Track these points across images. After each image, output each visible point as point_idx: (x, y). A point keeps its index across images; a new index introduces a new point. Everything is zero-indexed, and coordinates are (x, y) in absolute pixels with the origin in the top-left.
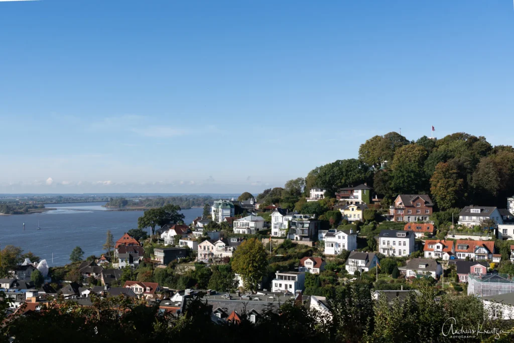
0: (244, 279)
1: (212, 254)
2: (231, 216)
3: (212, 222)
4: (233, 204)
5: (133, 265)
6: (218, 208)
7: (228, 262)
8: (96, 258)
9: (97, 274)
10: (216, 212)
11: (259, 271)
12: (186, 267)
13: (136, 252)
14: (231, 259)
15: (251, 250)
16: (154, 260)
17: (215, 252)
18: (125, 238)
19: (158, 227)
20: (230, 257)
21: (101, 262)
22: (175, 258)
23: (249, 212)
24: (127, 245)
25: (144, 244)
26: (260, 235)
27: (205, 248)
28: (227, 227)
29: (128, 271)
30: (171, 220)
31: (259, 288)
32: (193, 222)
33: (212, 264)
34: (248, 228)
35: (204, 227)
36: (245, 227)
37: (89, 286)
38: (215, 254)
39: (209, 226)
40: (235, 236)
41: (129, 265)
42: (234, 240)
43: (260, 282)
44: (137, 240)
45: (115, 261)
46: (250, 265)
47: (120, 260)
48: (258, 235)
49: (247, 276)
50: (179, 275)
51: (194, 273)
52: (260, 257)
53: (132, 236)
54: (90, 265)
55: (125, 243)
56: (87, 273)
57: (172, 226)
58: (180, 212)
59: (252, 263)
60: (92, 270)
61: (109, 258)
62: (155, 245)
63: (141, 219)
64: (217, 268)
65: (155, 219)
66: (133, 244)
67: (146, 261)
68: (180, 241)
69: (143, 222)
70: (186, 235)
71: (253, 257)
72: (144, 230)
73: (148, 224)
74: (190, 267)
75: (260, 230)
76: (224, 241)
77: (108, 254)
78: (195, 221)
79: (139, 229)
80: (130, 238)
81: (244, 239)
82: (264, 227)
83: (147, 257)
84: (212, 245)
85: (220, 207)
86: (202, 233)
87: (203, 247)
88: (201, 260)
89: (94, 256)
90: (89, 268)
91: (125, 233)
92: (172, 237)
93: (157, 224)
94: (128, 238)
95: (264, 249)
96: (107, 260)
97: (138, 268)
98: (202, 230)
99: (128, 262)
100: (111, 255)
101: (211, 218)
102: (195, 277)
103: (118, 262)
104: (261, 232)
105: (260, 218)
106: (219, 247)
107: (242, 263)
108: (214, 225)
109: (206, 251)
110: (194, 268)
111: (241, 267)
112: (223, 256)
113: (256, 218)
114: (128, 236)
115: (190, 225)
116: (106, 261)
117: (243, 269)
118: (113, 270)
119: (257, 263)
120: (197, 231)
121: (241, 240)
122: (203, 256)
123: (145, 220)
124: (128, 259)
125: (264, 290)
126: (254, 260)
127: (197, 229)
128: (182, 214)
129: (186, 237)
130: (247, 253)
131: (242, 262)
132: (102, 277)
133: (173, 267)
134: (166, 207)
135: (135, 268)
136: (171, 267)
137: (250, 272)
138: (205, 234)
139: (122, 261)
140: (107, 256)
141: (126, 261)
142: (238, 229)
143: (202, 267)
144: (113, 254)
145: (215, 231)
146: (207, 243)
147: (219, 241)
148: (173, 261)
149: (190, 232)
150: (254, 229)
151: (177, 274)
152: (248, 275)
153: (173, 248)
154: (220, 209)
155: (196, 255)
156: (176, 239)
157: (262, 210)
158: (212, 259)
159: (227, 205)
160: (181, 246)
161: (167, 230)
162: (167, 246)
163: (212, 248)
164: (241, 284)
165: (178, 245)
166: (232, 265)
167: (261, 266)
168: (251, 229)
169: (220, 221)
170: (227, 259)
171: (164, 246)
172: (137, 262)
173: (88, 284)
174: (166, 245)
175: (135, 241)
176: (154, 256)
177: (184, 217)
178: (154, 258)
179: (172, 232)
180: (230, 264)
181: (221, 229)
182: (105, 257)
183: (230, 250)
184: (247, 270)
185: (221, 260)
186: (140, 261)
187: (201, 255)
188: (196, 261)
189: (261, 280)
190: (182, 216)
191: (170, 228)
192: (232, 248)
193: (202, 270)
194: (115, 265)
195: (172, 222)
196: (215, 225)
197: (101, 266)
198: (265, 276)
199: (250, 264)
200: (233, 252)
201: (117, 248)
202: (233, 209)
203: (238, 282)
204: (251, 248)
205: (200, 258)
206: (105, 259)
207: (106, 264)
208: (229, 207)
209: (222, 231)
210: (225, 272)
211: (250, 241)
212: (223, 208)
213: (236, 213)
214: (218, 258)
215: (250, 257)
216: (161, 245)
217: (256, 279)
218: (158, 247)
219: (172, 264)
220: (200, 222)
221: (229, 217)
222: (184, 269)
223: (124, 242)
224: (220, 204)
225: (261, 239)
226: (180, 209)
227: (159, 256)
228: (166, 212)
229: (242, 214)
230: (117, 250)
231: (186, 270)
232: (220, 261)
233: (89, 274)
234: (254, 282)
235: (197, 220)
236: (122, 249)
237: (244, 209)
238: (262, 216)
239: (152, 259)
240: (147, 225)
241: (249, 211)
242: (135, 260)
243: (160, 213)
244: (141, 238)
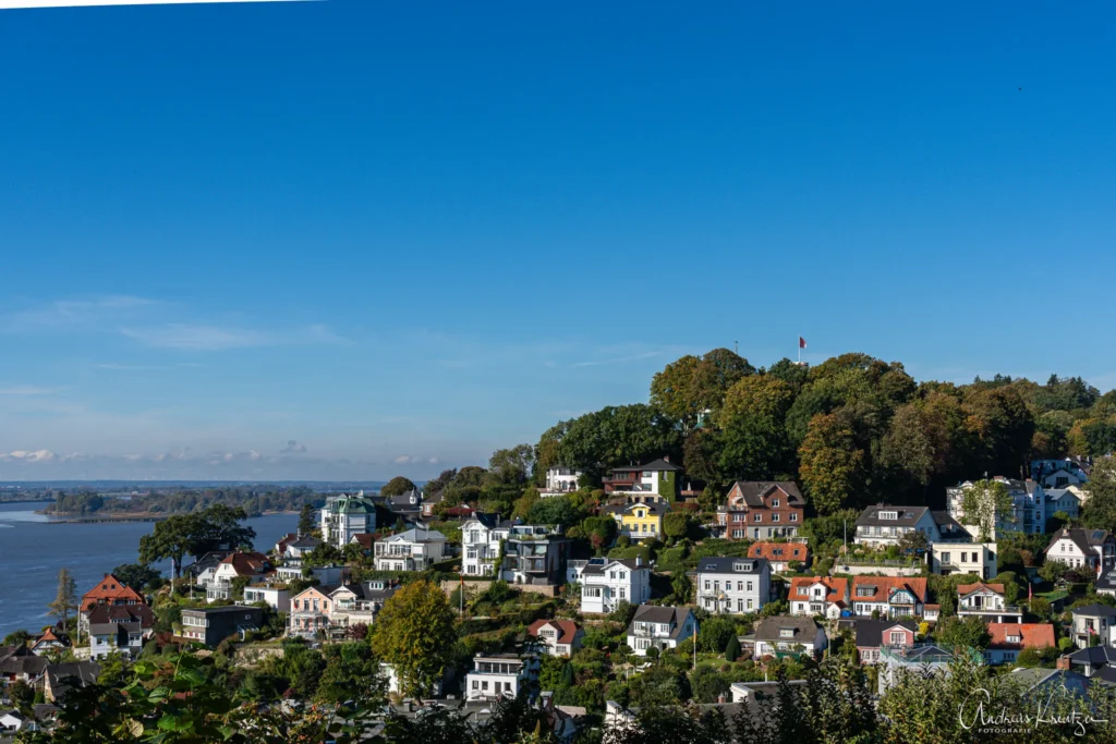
0: (400, 674)
1: (325, 620)
2: (367, 531)
3: (323, 544)
4: (372, 504)
5: (127, 650)
6: (338, 513)
7: (364, 636)
8: (29, 638)
9: (32, 676)
10: (333, 523)
11: (436, 655)
12: (260, 651)
13: (134, 619)
14: (369, 629)
15: (419, 606)
16: (181, 638)
17: (331, 613)
18: (105, 587)
19: (188, 559)
20: (367, 623)
21: (44, 645)
22: (233, 630)
23: (408, 522)
24: (110, 604)
25: (155, 599)
26: (437, 574)
27: (307, 606)
28: (359, 557)
29: (116, 664)
30: (223, 542)
31: (437, 693)
32: (277, 547)
33: (325, 643)
34: (409, 559)
35: (305, 557)
36: (400, 556)
37: (12, 706)
38: (330, 618)
39: (315, 555)
40: (378, 575)
41: (117, 650)
42: (376, 587)
43: (438, 680)
44: (137, 589)
45: (81, 641)
46: (416, 642)
47: (93, 640)
48: (433, 573)
49: (407, 666)
50: (244, 670)
51: (281, 666)
52: (438, 624)
53: (124, 582)
54: (14, 655)
55: (107, 599)
56: (6, 674)
57: (224, 557)
58: (243, 524)
59: (421, 637)
60: (21, 667)
61: (65, 634)
62: (182, 601)
63: (148, 541)
64: (337, 651)
65: (182, 540)
66: (125, 600)
67: (160, 641)
68: (247, 590)
69: (151, 548)
70: (261, 576)
71: (423, 623)
72: (154, 566)
73: (165, 551)
74: (271, 652)
75: (435, 562)
76: (352, 588)
77: (60, 625)
78: (280, 544)
79: (140, 563)
80: (120, 587)
81: (400, 583)
82: (445, 553)
83: (164, 632)
84: (325, 598)
85: (342, 510)
86: (299, 572)
87: (302, 606)
88: (297, 634)
89: (25, 633)
90: (12, 661)
91: (106, 575)
92: (227, 581)
93: (187, 553)
94: (113, 587)
95: (448, 606)
96: (59, 640)
97: (140, 658)
98: (299, 563)
99: (115, 643)
100: (70, 629)
101: (320, 536)
102: (284, 673)
103: (88, 644)
104: (440, 567)
105: (437, 535)
106: (343, 601)
107: (396, 638)
108: (328, 552)
109: (311, 613)
110: (281, 653)
111: (395, 646)
112: (350, 624)
113: (427, 535)
114: (115, 582)
115: (270, 553)
116: (58, 644)
117: (399, 651)
118: (76, 663)
119: (431, 635)
120: (288, 566)
121: (394, 586)
122: (302, 623)
123: (158, 541)
124: (116, 637)
125: (448, 697)
126: (426, 630)
127: (286, 561)
128: (250, 528)
129: (261, 580)
130: (408, 616)
131: (396, 635)
132: (47, 683)
133: (230, 652)
134: (210, 512)
135: (133, 657)
136: (225, 653)
137: (415, 657)
138: (309, 573)
139: (99, 642)
140: (59, 632)
141: (109, 642)
142: (385, 561)
143: (302, 650)
144: (76, 626)
145: (331, 565)
146: (312, 595)
147: (343, 588)
148: (230, 638)
149: (270, 568)
150: (422, 559)
151: (239, 668)
152: (411, 664)
153: (229, 608)
154: (342, 515)
155: (285, 623)
156: (237, 585)
157: (439, 517)
158: (323, 632)
159: (358, 505)
160: (247, 602)
161: (214, 565)
162: (212, 604)
163: (325, 606)
164: (393, 686)
165: (242, 599)
166: (372, 643)
167: (442, 642)
168: (416, 559)
169: (341, 542)
170: (361, 630)
171: (207, 603)
172: (137, 643)
173: (9, 701)
174: (210, 600)
175: (133, 594)
176: (182, 628)
177: (253, 535)
178: (183, 632)
179: (227, 571)
180: (368, 641)
181: (345, 560)
182: (55, 634)
183: (367, 608)
184: (409, 654)
185: (347, 633)
186: (145, 641)
187: (298, 621)
188: (285, 635)
189: (440, 674)
190: (250, 533)
191: (221, 560)
192: (371, 604)
193: (300, 656)
194: (80, 653)
195: (225, 547)
196: (331, 552)
197: (44, 656)
198: (448, 664)
199: (416, 638)
200: (374, 614)
201: (84, 612)
202: (373, 516)
203: (386, 681)
204: (418, 603)
205: (294, 629)
206: (54, 638)
207: (56, 651)
208: (362, 509)
209: (347, 565)
210: (358, 660)
211: (415, 587)
212: (349, 514)
213: (379, 525)
214: (338, 627)
215: (415, 622)
216: (200, 600)
217: (429, 673)
218: (192, 607)
219: (228, 647)
220: (293, 546)
221: (364, 532)
222: (256, 655)
223: (103, 596)
224: (341, 503)
225: (439, 582)
226: (243, 515)
227: (195, 627)
228: (211, 523)
229: (394, 526)
230: (84, 617)
231: (260, 658)
232: (343, 636)
233: (12, 676)
234: (424, 679)
235: (287, 540)
236: (98, 613)
237: (398, 515)
238: (440, 529)
239: (177, 634)
240: (162, 554)
241: (410, 518)
242: (132, 639)
243: (196, 525)
244: (146, 585)
